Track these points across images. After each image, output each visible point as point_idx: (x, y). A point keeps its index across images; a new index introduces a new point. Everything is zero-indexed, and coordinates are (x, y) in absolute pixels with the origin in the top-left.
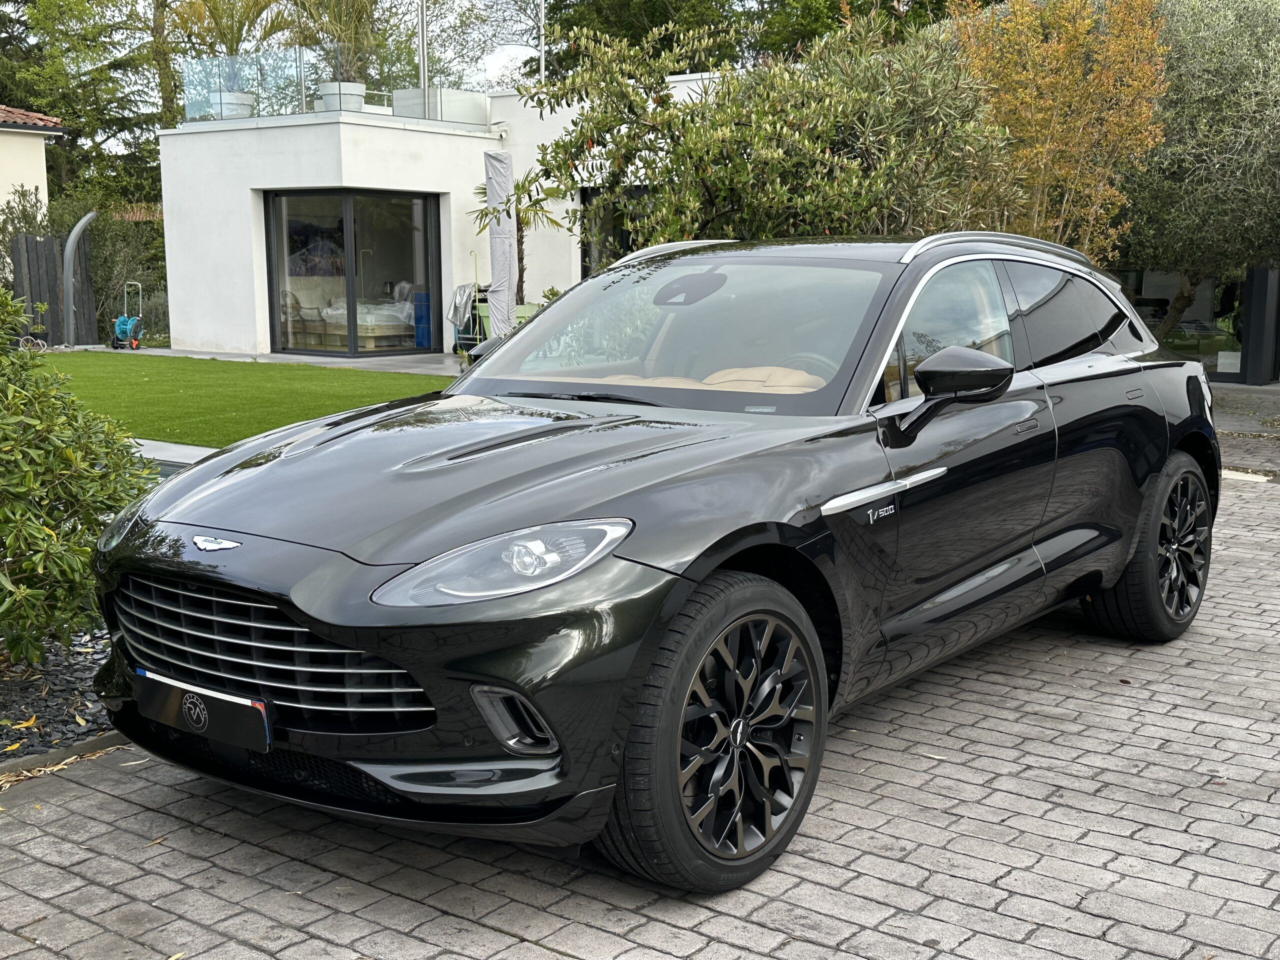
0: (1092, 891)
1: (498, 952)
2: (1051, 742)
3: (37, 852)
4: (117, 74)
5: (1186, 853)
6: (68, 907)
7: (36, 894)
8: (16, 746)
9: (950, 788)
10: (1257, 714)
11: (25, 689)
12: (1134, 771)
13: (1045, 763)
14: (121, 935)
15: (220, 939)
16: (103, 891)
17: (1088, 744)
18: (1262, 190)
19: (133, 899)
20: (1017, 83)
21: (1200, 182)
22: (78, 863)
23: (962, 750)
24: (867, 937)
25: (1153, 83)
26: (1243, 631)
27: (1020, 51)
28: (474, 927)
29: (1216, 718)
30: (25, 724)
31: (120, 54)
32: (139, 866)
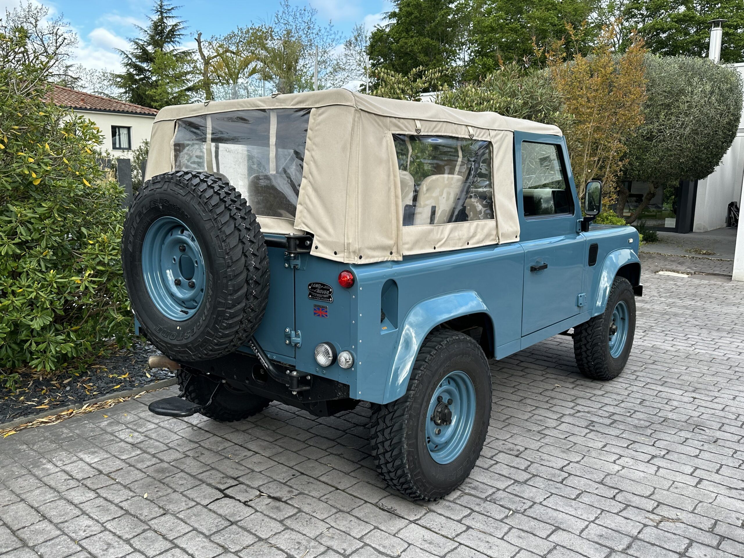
0: (608, 474)
1: (325, 495)
2: (589, 399)
3: (122, 437)
4: (189, 93)
5: (654, 457)
6: (133, 464)
7: (119, 457)
8: (119, 386)
9: (541, 420)
10: (686, 388)
11: (125, 361)
12: (628, 414)
13: (587, 409)
14: (155, 479)
15: (199, 483)
16: (149, 456)
17: (606, 401)
18: (689, 145)
19: (162, 461)
20: (579, 95)
21: (660, 141)
22: (140, 443)
23: (547, 402)
24: (501, 494)
25: (641, 96)
26: (679, 347)
27: (580, 82)
28: (315, 481)
29: (667, 389)
30: (124, 376)
31: (190, 84)
32: (166, 445)
